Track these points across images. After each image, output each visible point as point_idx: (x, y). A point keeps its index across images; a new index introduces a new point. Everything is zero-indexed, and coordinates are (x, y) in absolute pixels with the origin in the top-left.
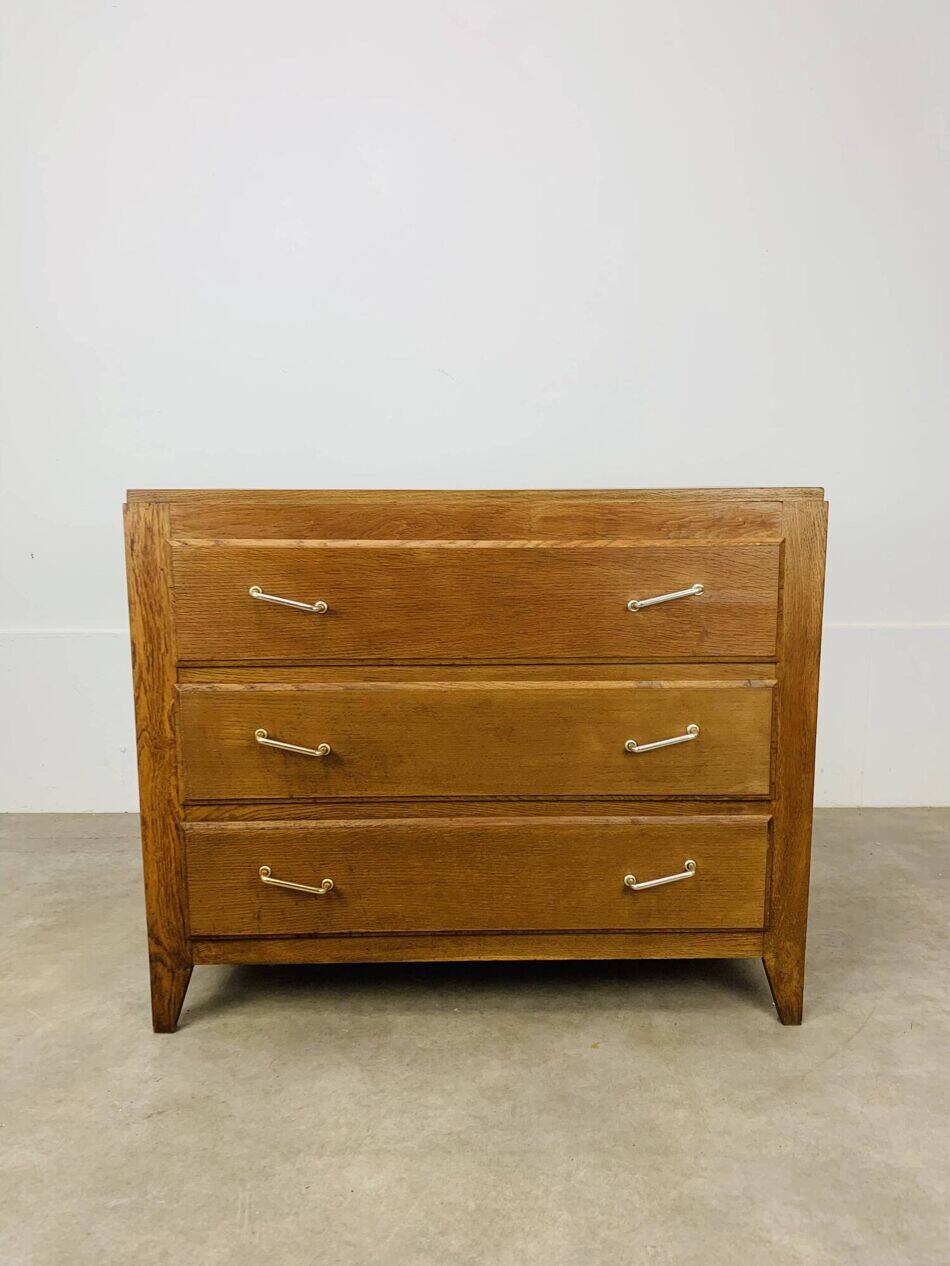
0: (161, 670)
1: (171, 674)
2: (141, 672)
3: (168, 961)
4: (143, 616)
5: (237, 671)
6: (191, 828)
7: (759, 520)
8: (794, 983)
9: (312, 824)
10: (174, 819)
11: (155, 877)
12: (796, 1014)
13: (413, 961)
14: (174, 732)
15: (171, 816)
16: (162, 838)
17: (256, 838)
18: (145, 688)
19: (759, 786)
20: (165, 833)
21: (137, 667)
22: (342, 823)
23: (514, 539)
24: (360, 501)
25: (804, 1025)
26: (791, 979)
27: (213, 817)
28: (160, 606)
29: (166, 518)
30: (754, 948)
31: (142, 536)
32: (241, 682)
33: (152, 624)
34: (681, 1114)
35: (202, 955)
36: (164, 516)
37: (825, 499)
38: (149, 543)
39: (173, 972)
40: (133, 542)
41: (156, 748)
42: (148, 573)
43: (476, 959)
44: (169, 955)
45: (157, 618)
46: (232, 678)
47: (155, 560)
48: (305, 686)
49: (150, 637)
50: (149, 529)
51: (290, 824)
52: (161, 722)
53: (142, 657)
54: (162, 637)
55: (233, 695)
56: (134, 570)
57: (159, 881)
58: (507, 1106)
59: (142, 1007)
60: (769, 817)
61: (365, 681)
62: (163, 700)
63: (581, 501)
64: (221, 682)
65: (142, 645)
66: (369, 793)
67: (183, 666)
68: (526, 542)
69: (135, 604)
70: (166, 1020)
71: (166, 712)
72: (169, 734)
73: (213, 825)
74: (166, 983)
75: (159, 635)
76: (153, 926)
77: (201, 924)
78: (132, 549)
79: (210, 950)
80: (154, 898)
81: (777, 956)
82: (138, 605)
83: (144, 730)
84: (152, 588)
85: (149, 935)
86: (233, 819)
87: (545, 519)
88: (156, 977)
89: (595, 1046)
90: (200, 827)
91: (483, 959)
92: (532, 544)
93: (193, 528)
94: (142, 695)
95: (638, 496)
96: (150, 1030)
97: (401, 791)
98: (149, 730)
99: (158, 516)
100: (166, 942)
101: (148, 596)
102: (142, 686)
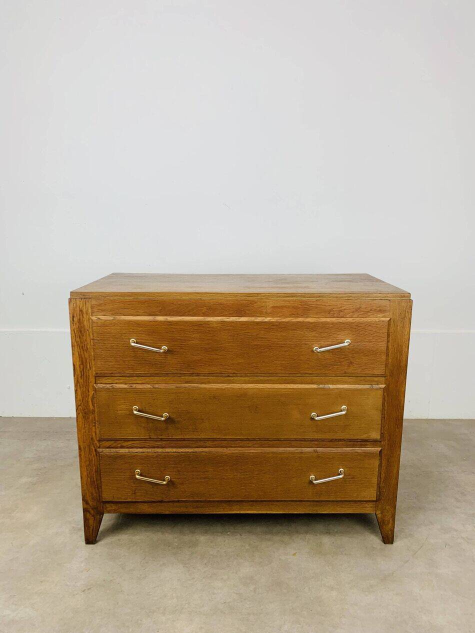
0: (88, 378)
1: (92, 379)
2: (78, 378)
3: (92, 512)
4: (79, 352)
5: (124, 378)
6: (102, 452)
7: (379, 309)
8: (390, 525)
9: (160, 450)
10: (94, 447)
11: (86, 474)
12: (391, 539)
13: (208, 513)
14: (94, 407)
15: (92, 446)
16: (89, 455)
17: (133, 457)
18: (80, 386)
19: (376, 435)
20: (90, 453)
21: (76, 376)
22: (174, 450)
23: (259, 317)
24: (184, 298)
25: (395, 544)
26: (388, 524)
27: (112, 446)
28: (87, 348)
29: (89, 306)
30: (371, 509)
31: (78, 315)
32: (126, 384)
33: (83, 356)
34: (334, 593)
35: (108, 509)
36: (88, 305)
37: (411, 299)
38: (81, 317)
39: (95, 518)
40: (73, 317)
41: (85, 414)
42: (81, 332)
43: (238, 512)
44: (92, 509)
45: (85, 353)
46: (121, 381)
47: (84, 326)
48: (157, 386)
49: (82, 362)
50: (81, 311)
51: (150, 450)
52: (88, 402)
53: (78, 372)
54: (88, 362)
55: (122, 390)
56: (74, 330)
57: (88, 475)
58: (252, 587)
59: (79, 530)
60: (380, 449)
61: (186, 383)
62: (89, 391)
63: (291, 299)
64: (116, 384)
65: (78, 366)
66: (188, 437)
67: (98, 376)
68: (264, 318)
70: (91, 539)
71: (90, 397)
72: (91, 407)
73: (113, 450)
74: (91, 522)
75: (86, 361)
76: (84, 496)
77: (106, 496)
78: (73, 320)
79: (112, 507)
80: (85, 483)
81: (382, 513)
82: (76, 347)
83: (79, 406)
84: (83, 339)
85: (83, 500)
86: (122, 447)
87: (274, 307)
88: (86, 519)
89: (294, 554)
90: (107, 451)
91: (241, 512)
92: (267, 319)
93: (103, 310)
94: (78, 389)
95: (319, 297)
96: (84, 543)
97: (203, 436)
98: (82, 405)
99: (86, 305)
100: (91, 503)
101: (81, 343)
102: (78, 385)
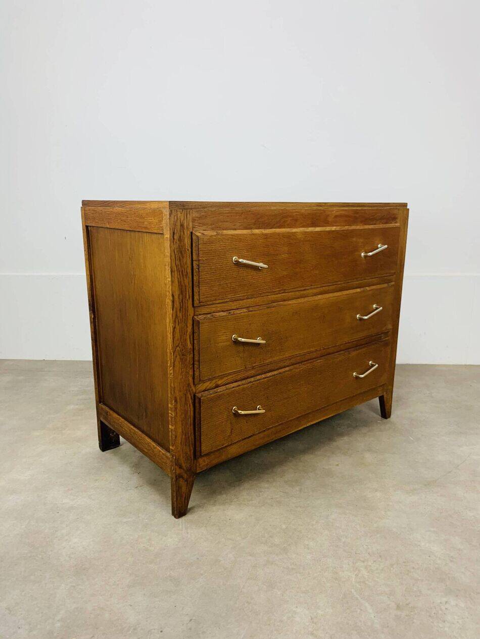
0: (186, 310)
1: (191, 311)
2: (176, 312)
3: (185, 476)
4: (178, 279)
6: (202, 396)
7: (393, 216)
11: (180, 431)
14: (193, 345)
15: (189, 393)
16: (184, 406)
17: (231, 393)
18: (179, 322)
20: (186, 404)
21: (175, 309)
27: (208, 388)
28: (187, 272)
29: (191, 218)
31: (179, 230)
32: (224, 311)
33: (182, 283)
35: (201, 465)
37: (408, 208)
38: (182, 233)
39: (187, 482)
40: (174, 233)
41: (183, 355)
42: (181, 252)
44: (186, 473)
45: (185, 279)
46: (219, 309)
47: (184, 245)
48: (252, 308)
49: (181, 292)
50: (182, 225)
51: (244, 382)
52: (186, 340)
53: (177, 304)
55: (221, 318)
56: (174, 251)
57: (182, 432)
61: (273, 302)
62: (187, 327)
64: (217, 312)
65: (177, 295)
69: (174, 272)
70: (182, 509)
71: (188, 333)
72: (189, 346)
73: (211, 391)
74: (184, 488)
75: (186, 289)
76: (178, 458)
77: (206, 448)
78: (174, 239)
80: (180, 442)
82: (176, 272)
83: (177, 346)
84: (183, 261)
85: (176, 464)
86: (218, 386)
88: (179, 487)
90: (206, 394)
93: (204, 224)
94: (177, 326)
97: (287, 355)
98: (180, 346)
99: (187, 218)
100: (184, 465)
101: (181, 267)
102: (177, 321)
